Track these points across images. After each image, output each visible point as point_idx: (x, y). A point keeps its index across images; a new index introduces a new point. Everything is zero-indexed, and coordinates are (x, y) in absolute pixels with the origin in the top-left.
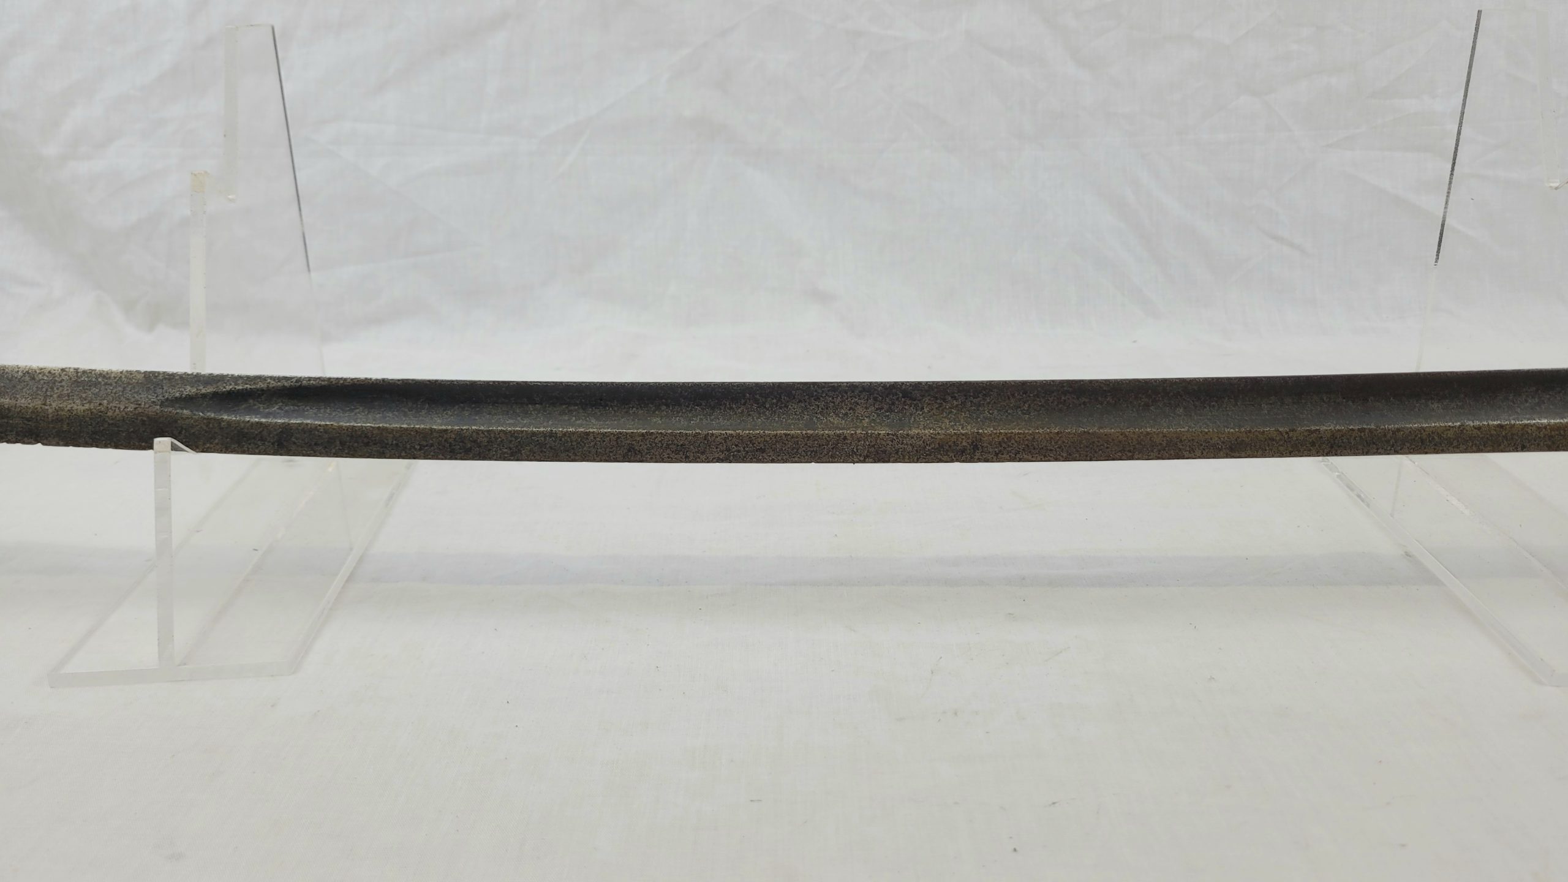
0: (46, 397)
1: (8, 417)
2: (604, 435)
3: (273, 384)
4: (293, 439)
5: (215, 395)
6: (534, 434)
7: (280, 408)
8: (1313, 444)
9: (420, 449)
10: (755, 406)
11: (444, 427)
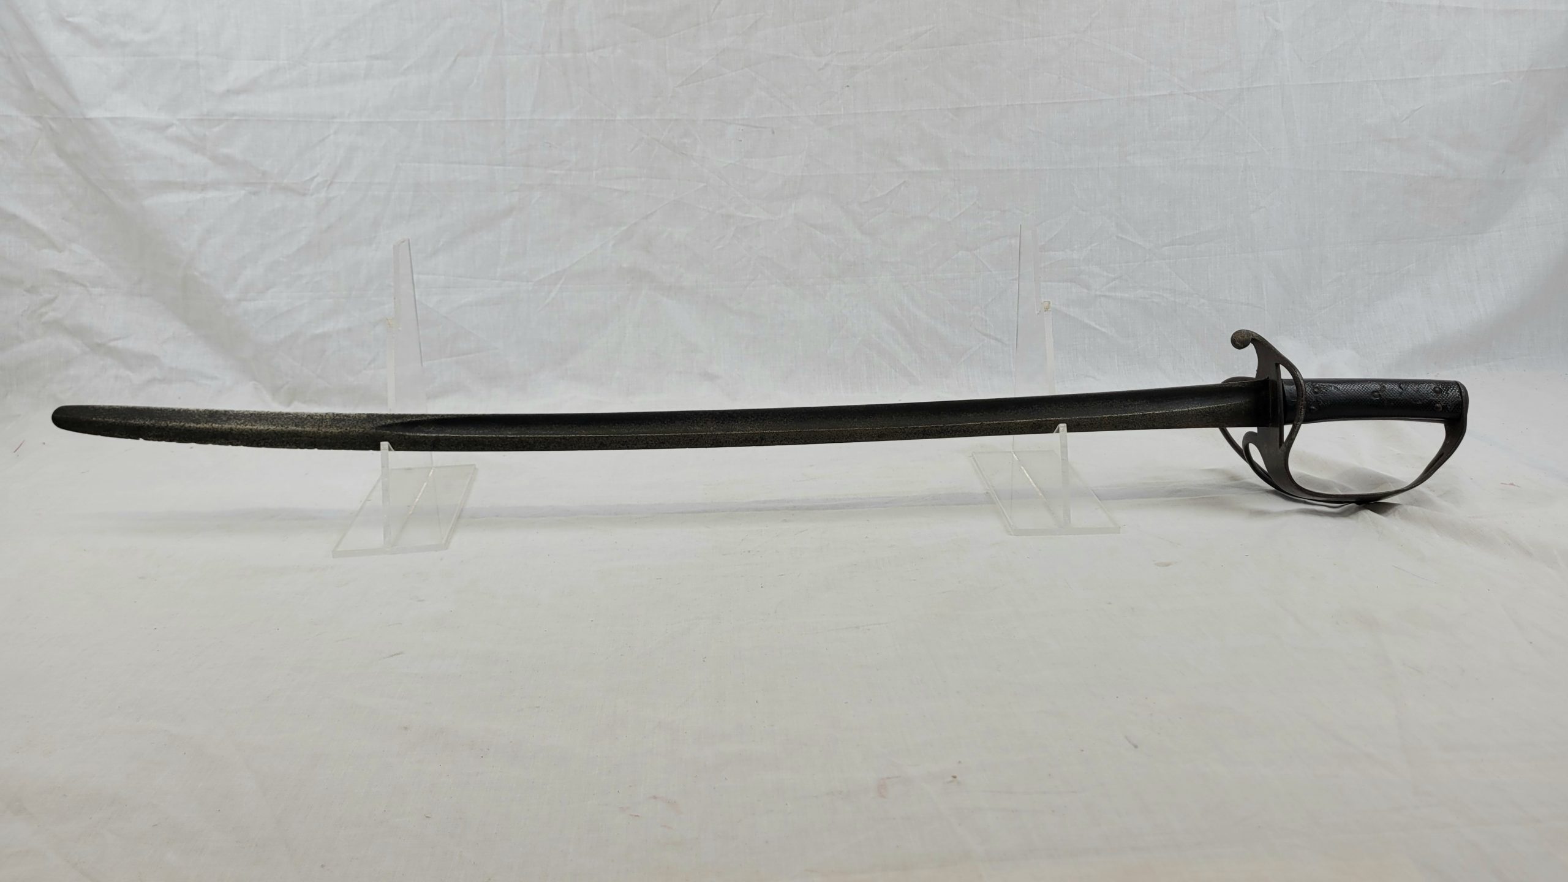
0: (319, 426)
1: (300, 437)
2: (589, 437)
3: (430, 417)
4: (441, 443)
5: (402, 423)
6: (555, 438)
7: (434, 429)
8: (915, 434)
9: (501, 447)
10: (660, 423)
11: (513, 436)
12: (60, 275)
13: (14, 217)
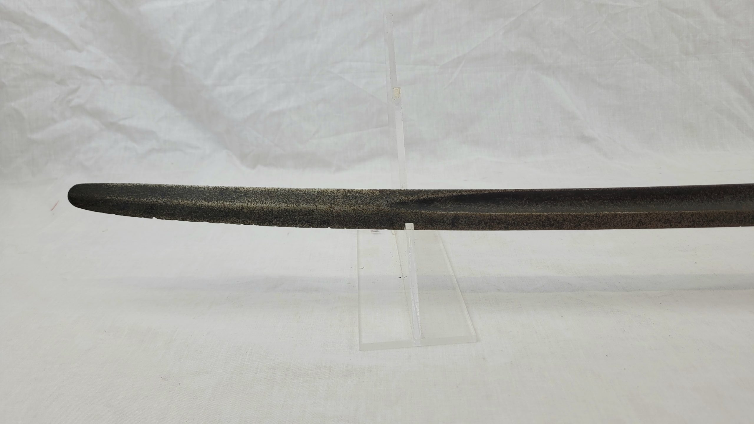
0: (331, 204)
1: (313, 215)
2: (625, 215)
3: (447, 194)
4: (460, 222)
5: (417, 200)
6: (587, 216)
7: (451, 206)
9: (527, 225)
10: (705, 197)
11: (539, 214)
12: (81, 71)
13: (44, 26)
